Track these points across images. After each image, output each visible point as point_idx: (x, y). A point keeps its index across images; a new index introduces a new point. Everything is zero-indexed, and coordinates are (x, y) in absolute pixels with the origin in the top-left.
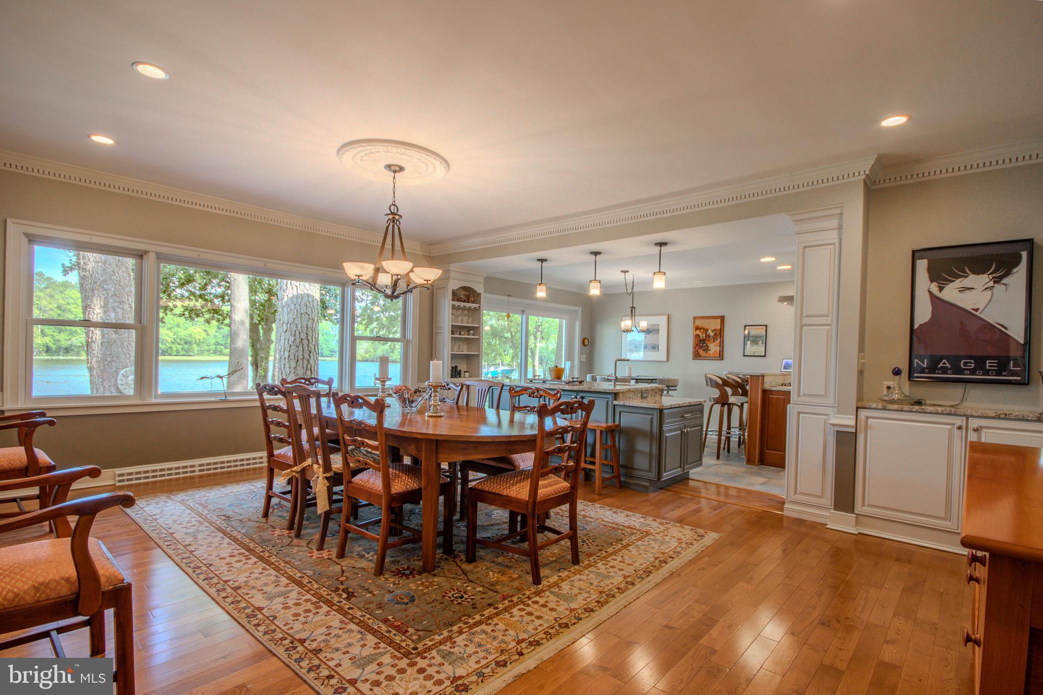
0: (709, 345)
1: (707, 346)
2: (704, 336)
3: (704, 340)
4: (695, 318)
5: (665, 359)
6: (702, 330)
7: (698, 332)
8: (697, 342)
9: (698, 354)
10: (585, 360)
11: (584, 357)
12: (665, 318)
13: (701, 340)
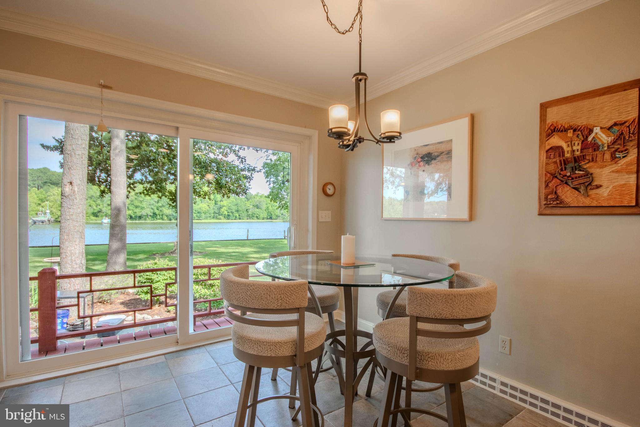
0: (595, 170)
1: (588, 174)
2: (577, 147)
3: (576, 160)
4: (544, 107)
5: (465, 215)
6: (570, 134)
7: (556, 141)
8: (552, 168)
9: (557, 198)
10: (330, 220)
11: (326, 216)
12: (465, 122)
13: (566, 162)
